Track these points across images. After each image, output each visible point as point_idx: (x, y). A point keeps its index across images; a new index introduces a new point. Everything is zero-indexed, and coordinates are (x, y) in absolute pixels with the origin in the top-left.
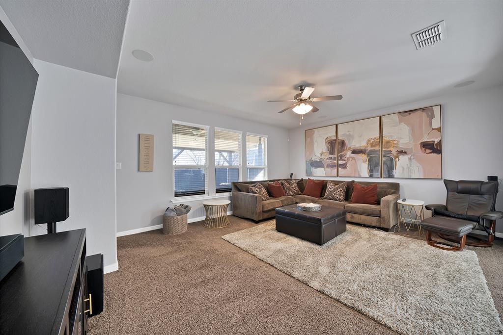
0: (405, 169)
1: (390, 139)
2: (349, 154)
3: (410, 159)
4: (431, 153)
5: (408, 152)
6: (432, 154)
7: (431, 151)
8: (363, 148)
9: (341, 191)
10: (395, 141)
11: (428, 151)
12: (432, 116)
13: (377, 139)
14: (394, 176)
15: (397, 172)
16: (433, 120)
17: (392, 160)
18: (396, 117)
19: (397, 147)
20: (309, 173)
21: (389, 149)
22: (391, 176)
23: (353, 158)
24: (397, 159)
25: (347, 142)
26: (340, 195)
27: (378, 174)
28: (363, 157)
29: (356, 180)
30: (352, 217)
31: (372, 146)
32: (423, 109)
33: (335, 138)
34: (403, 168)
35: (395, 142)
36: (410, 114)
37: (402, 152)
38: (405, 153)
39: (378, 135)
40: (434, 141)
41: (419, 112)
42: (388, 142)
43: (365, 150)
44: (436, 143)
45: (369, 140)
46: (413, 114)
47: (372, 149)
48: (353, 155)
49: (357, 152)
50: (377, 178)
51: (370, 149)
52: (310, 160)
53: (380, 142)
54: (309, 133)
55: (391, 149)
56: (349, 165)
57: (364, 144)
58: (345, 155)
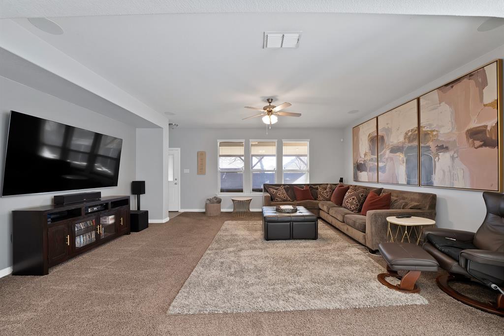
0: (446, 173)
1: (428, 129)
2: (387, 153)
3: (453, 158)
4: (481, 146)
5: (450, 148)
6: (484, 148)
7: (482, 143)
8: (401, 145)
9: (353, 199)
10: (434, 131)
11: (478, 143)
12: (484, 83)
13: (415, 131)
14: (433, 183)
15: (437, 179)
16: (484, 90)
17: (431, 159)
18: (435, 95)
19: (437, 140)
20: (356, 179)
21: (427, 144)
22: (429, 184)
23: (392, 159)
24: (437, 158)
25: (386, 138)
27: (415, 180)
28: (401, 156)
31: (409, 142)
32: (470, 75)
33: (376, 134)
34: (444, 171)
35: (435, 133)
36: (452, 87)
37: (442, 148)
38: (447, 148)
39: (416, 125)
40: (486, 126)
41: (465, 80)
42: (426, 134)
43: (403, 147)
44: (489, 128)
45: (406, 134)
46: (457, 87)
47: (410, 145)
48: (392, 155)
49: (395, 150)
50: (414, 185)
51: (407, 145)
52: (357, 162)
53: (419, 134)
54: (356, 129)
55: (430, 144)
56: (387, 168)
57: (402, 139)
58: (384, 154)
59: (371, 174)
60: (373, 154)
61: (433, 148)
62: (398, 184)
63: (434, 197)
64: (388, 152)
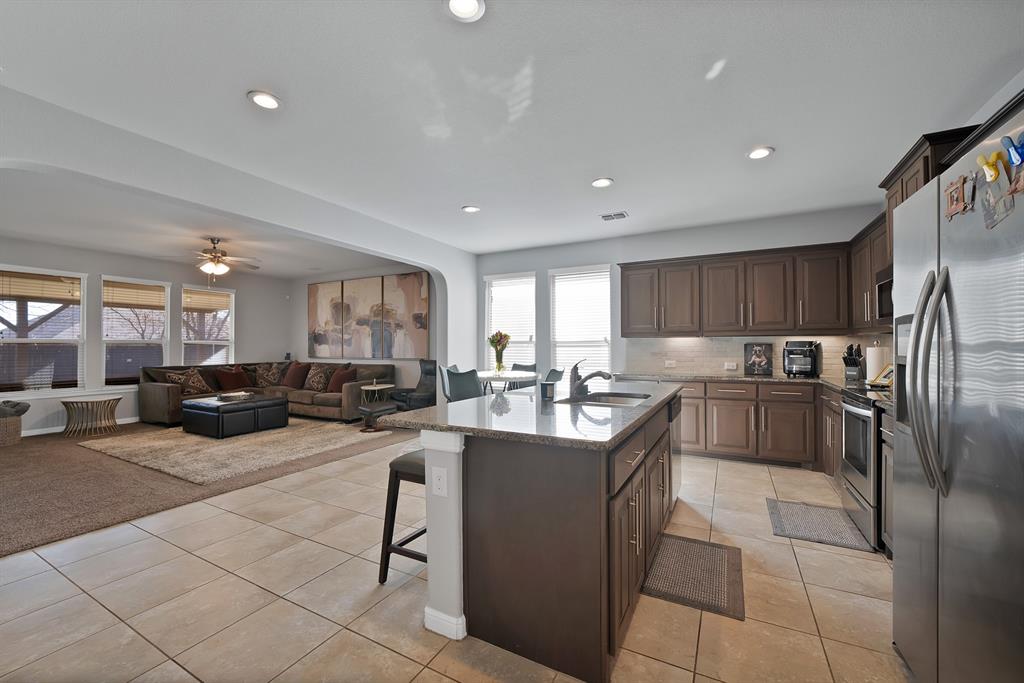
0: (401, 347)
1: (389, 308)
2: (354, 325)
3: (405, 334)
4: (420, 327)
5: (403, 326)
6: (422, 330)
7: (421, 325)
8: (367, 318)
9: (321, 377)
10: (393, 310)
11: (419, 325)
13: (380, 307)
14: (392, 356)
15: (395, 352)
16: (422, 288)
17: (391, 335)
18: (395, 279)
19: (396, 318)
20: (312, 353)
21: (388, 321)
22: (390, 357)
23: (358, 332)
24: (395, 334)
25: (352, 307)
26: (318, 383)
27: (378, 354)
28: (367, 330)
29: (353, 362)
30: (319, 411)
31: (374, 316)
33: (340, 300)
34: (399, 346)
35: (394, 312)
36: (405, 278)
37: (399, 326)
38: (401, 326)
39: (380, 301)
40: (422, 314)
41: (412, 277)
42: (388, 311)
43: (369, 321)
44: (423, 316)
45: (372, 308)
46: (409, 279)
47: (375, 319)
48: (357, 327)
49: (361, 322)
50: (378, 359)
51: (373, 319)
52: (314, 332)
53: (382, 311)
54: (312, 289)
55: (390, 321)
56: (353, 340)
57: (367, 312)
58: (350, 326)
59: (333, 347)
60: (336, 324)
61: (393, 326)
62: (363, 358)
63: (393, 366)
64: (354, 323)
